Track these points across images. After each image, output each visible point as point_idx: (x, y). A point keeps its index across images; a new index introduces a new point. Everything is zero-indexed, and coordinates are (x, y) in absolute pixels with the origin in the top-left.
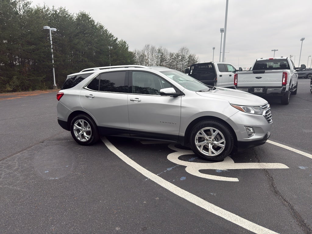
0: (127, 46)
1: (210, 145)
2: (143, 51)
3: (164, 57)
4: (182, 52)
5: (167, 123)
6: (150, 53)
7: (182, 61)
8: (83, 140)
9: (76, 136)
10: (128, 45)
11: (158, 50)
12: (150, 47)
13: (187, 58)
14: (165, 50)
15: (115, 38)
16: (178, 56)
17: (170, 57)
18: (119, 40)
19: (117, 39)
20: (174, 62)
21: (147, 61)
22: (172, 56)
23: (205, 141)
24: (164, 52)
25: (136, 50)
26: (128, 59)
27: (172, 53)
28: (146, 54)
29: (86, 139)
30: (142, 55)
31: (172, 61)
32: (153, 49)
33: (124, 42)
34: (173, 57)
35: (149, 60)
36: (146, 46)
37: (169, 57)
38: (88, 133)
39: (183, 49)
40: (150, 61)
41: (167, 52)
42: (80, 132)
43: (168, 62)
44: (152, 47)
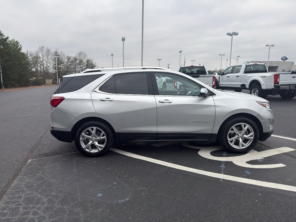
0: (20, 47)
1: (240, 139)
2: (37, 53)
3: (61, 59)
4: (80, 56)
5: (201, 122)
6: (45, 55)
7: (80, 64)
8: (94, 151)
9: (84, 147)
10: (21, 45)
11: (54, 52)
12: (45, 49)
13: (85, 62)
14: (62, 53)
15: (6, 37)
16: (75, 59)
17: (68, 60)
18: (10, 39)
19: (8, 38)
20: (72, 65)
21: (42, 63)
22: (69, 59)
23: (236, 136)
24: (61, 55)
25: (28, 52)
26: (22, 60)
27: (69, 56)
28: (40, 55)
29: (99, 150)
30: (35, 57)
31: (70, 64)
32: (48, 51)
33: (16, 42)
34: (71, 60)
35: (44, 62)
36: (40, 48)
37: (66, 60)
38: (101, 142)
39: (80, 54)
40: (46, 63)
41: (64, 55)
42: (89, 142)
43: (66, 65)
44: (47, 48)
